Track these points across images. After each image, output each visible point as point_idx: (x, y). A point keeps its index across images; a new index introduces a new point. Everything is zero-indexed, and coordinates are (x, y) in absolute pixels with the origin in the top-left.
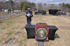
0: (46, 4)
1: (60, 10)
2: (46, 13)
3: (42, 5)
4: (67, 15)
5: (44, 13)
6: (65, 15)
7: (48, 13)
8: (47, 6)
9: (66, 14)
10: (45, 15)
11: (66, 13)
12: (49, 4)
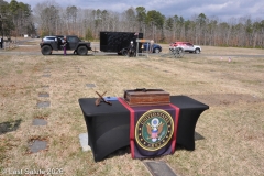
1: (141, 36)
3: (60, 14)
4: (163, 52)
6: (157, 50)
8: (81, 17)
9: (160, 49)
10: (86, 55)
11: (161, 45)
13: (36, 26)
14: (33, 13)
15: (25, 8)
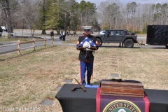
0: (134, 3)
2: (136, 42)
3: (120, 10)
5: (128, 40)
7: (142, 38)
8: (140, 13)
10: (132, 47)
12: (146, 5)
13: (99, 21)
14: (97, 11)
15: (91, 6)
